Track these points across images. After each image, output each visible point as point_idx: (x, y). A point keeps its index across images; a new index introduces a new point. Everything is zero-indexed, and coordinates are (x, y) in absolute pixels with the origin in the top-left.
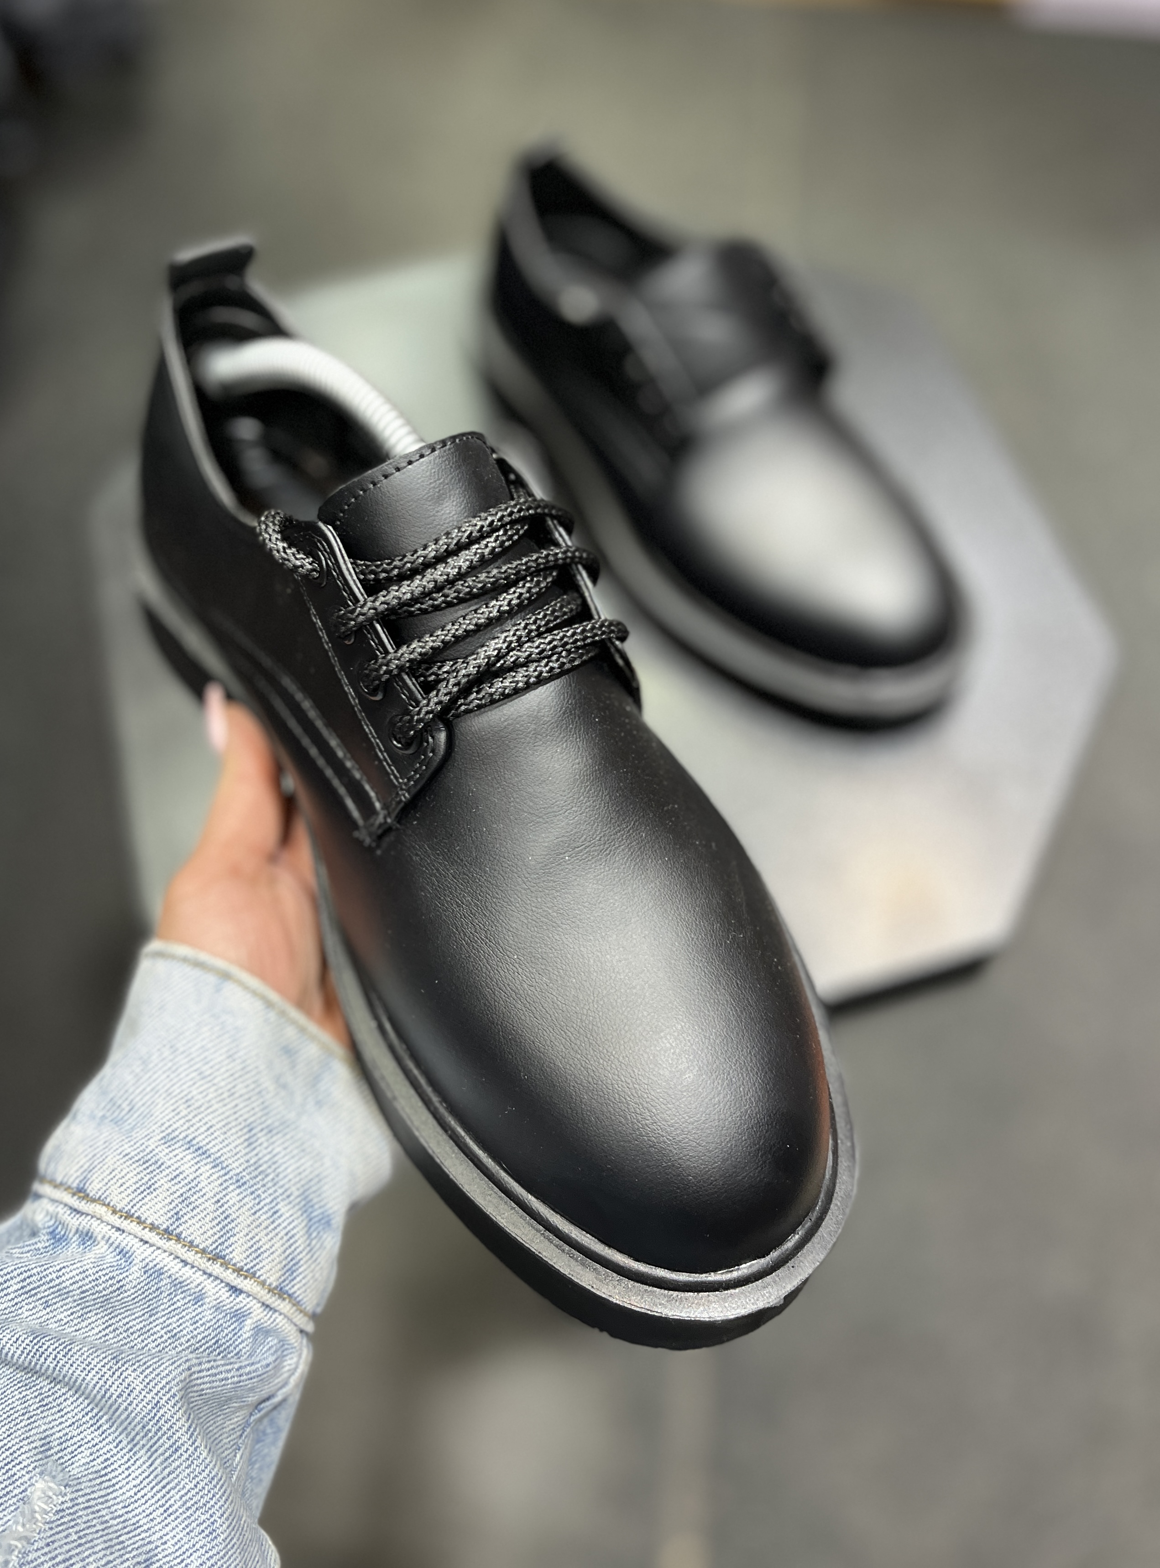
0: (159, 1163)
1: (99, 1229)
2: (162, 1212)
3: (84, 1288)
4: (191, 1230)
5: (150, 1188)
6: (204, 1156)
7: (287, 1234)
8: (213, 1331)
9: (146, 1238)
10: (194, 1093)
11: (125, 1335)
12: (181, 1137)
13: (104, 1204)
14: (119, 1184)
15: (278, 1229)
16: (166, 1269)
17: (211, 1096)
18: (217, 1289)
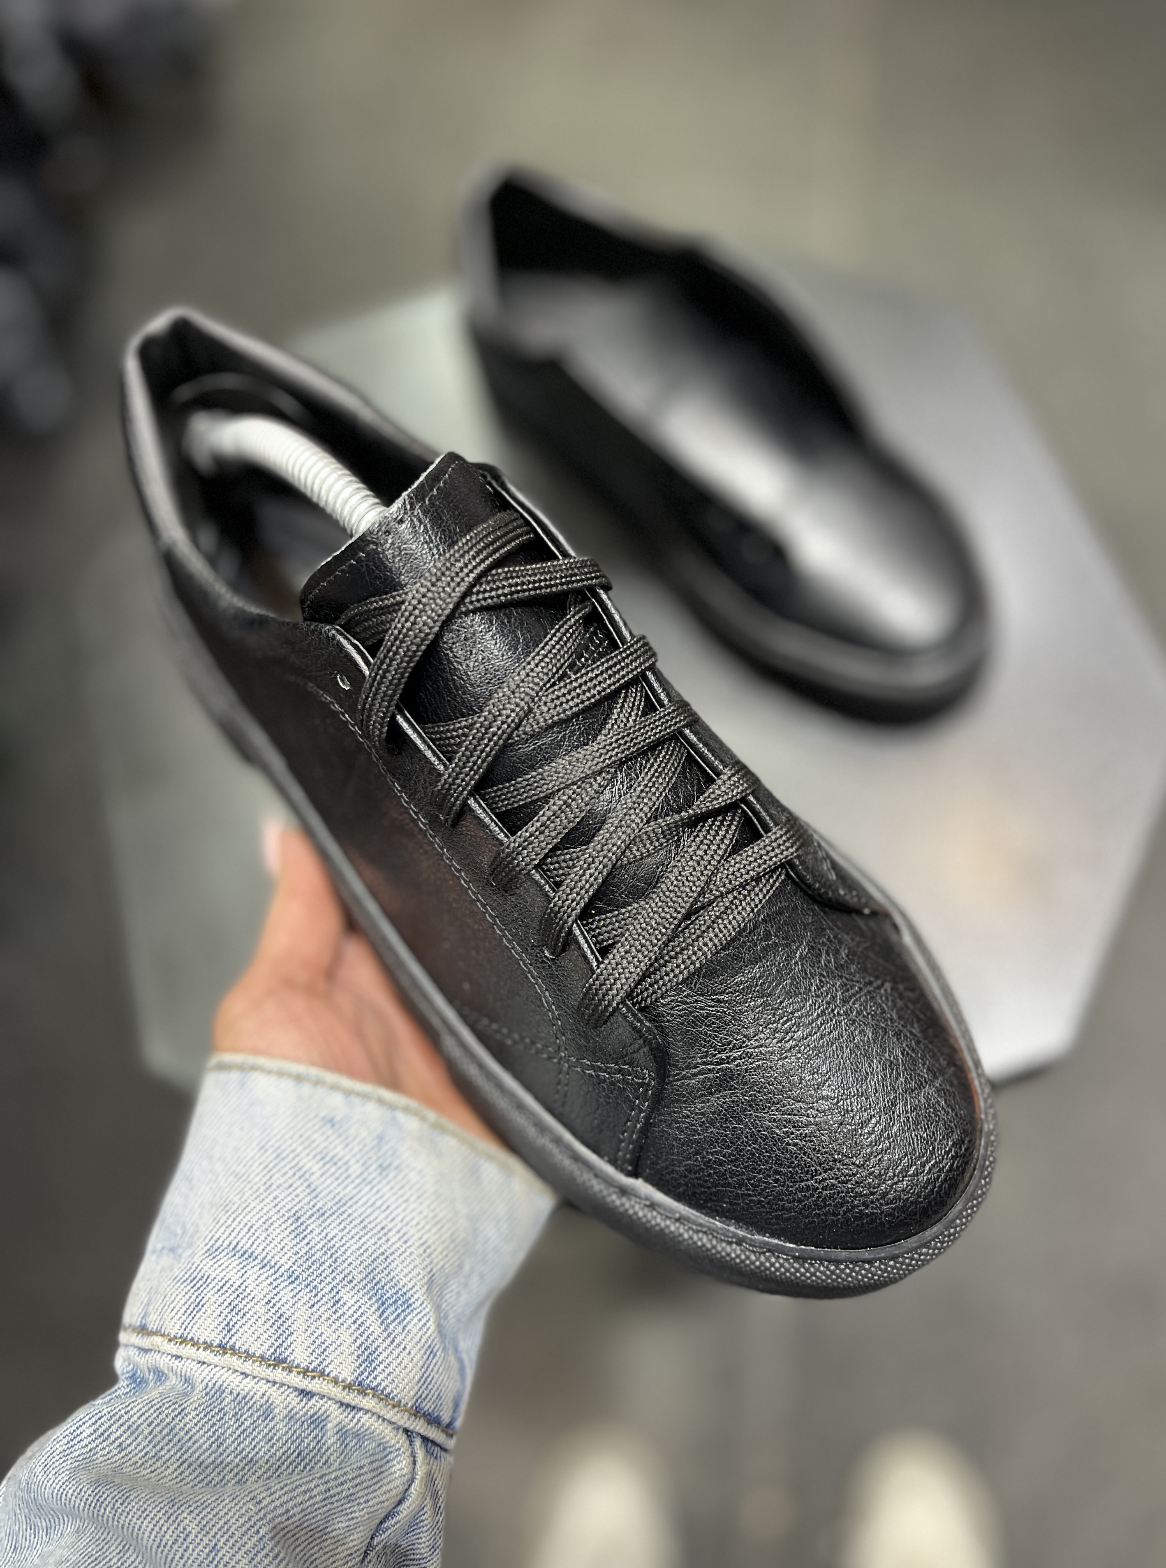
0: (205, 1277)
1: (163, 1362)
2: (212, 1328)
5: (199, 1305)
9: (202, 1359)
12: (224, 1245)
13: (161, 1335)
14: (170, 1309)
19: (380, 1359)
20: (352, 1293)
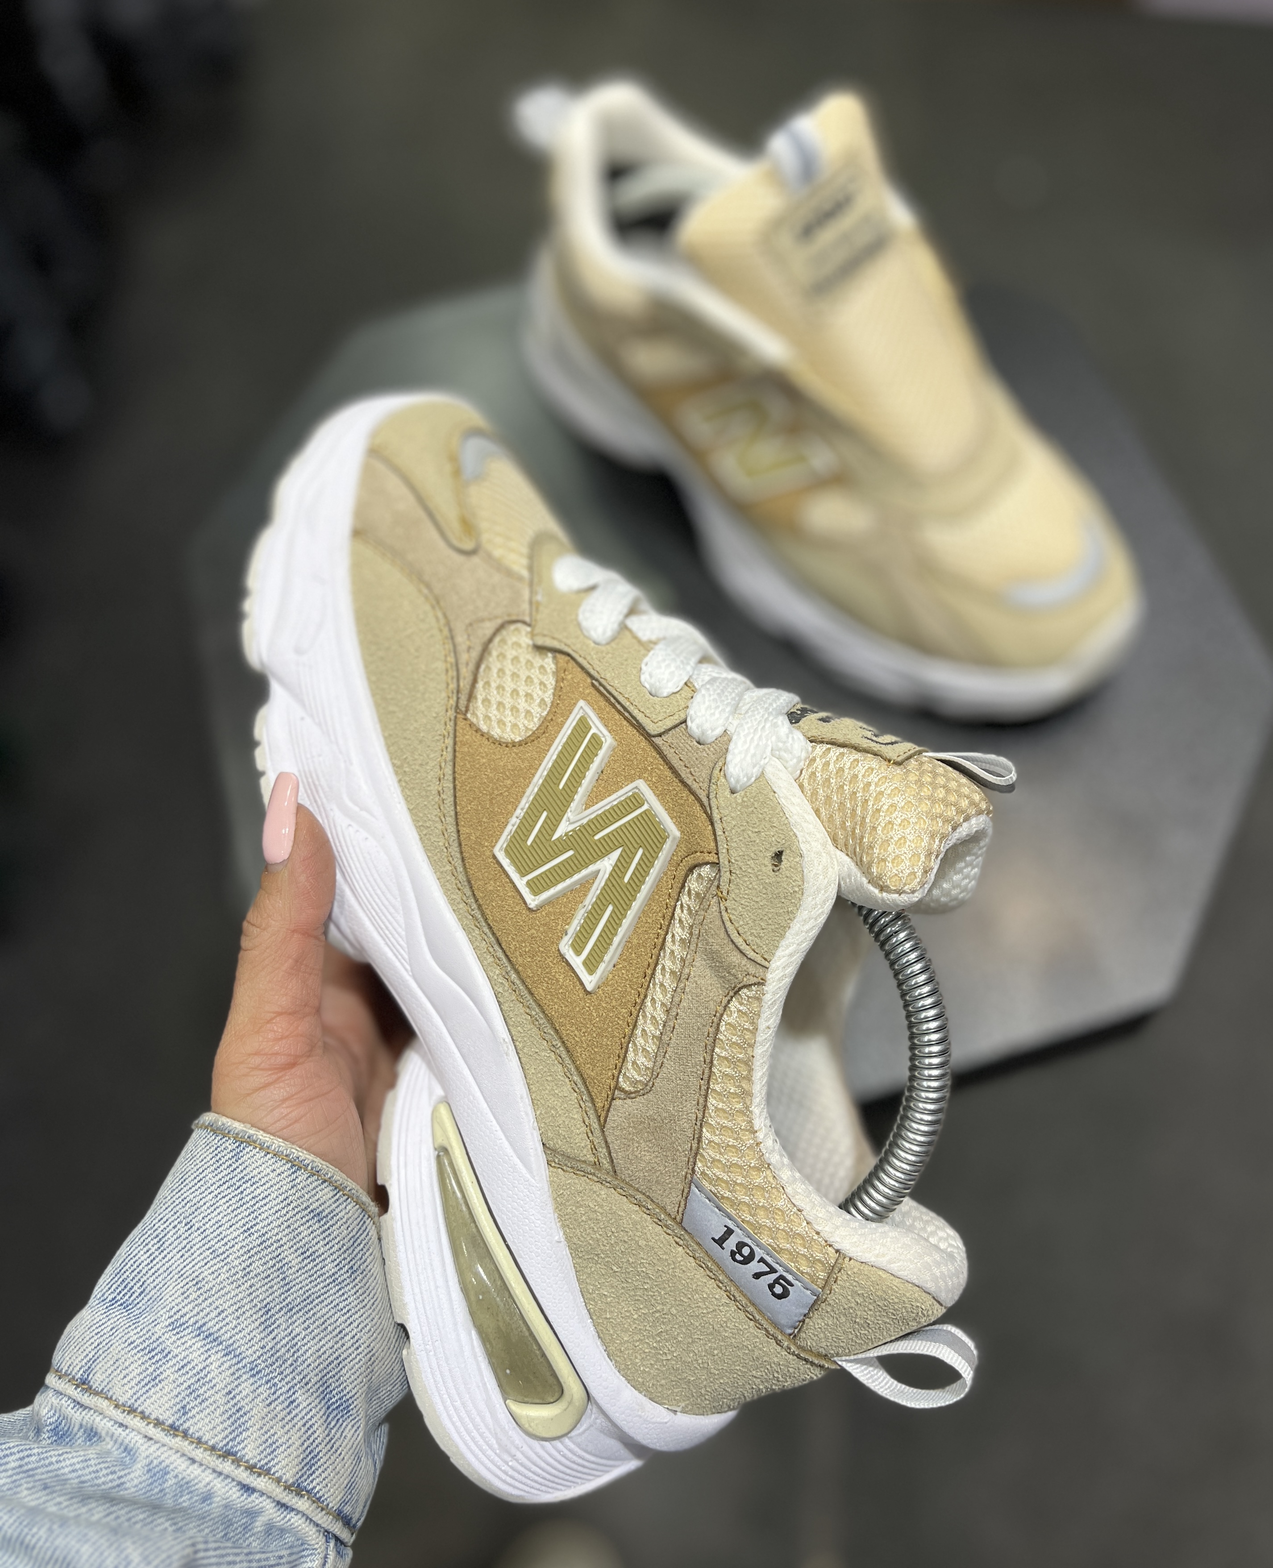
1: (103, 1425)
2: (167, 1406)
4: (200, 1425)
5: (155, 1380)
6: (215, 1344)
9: (150, 1435)
12: (189, 1323)
13: (107, 1398)
15: (295, 1421)
17: (224, 1276)
18: (227, 1488)
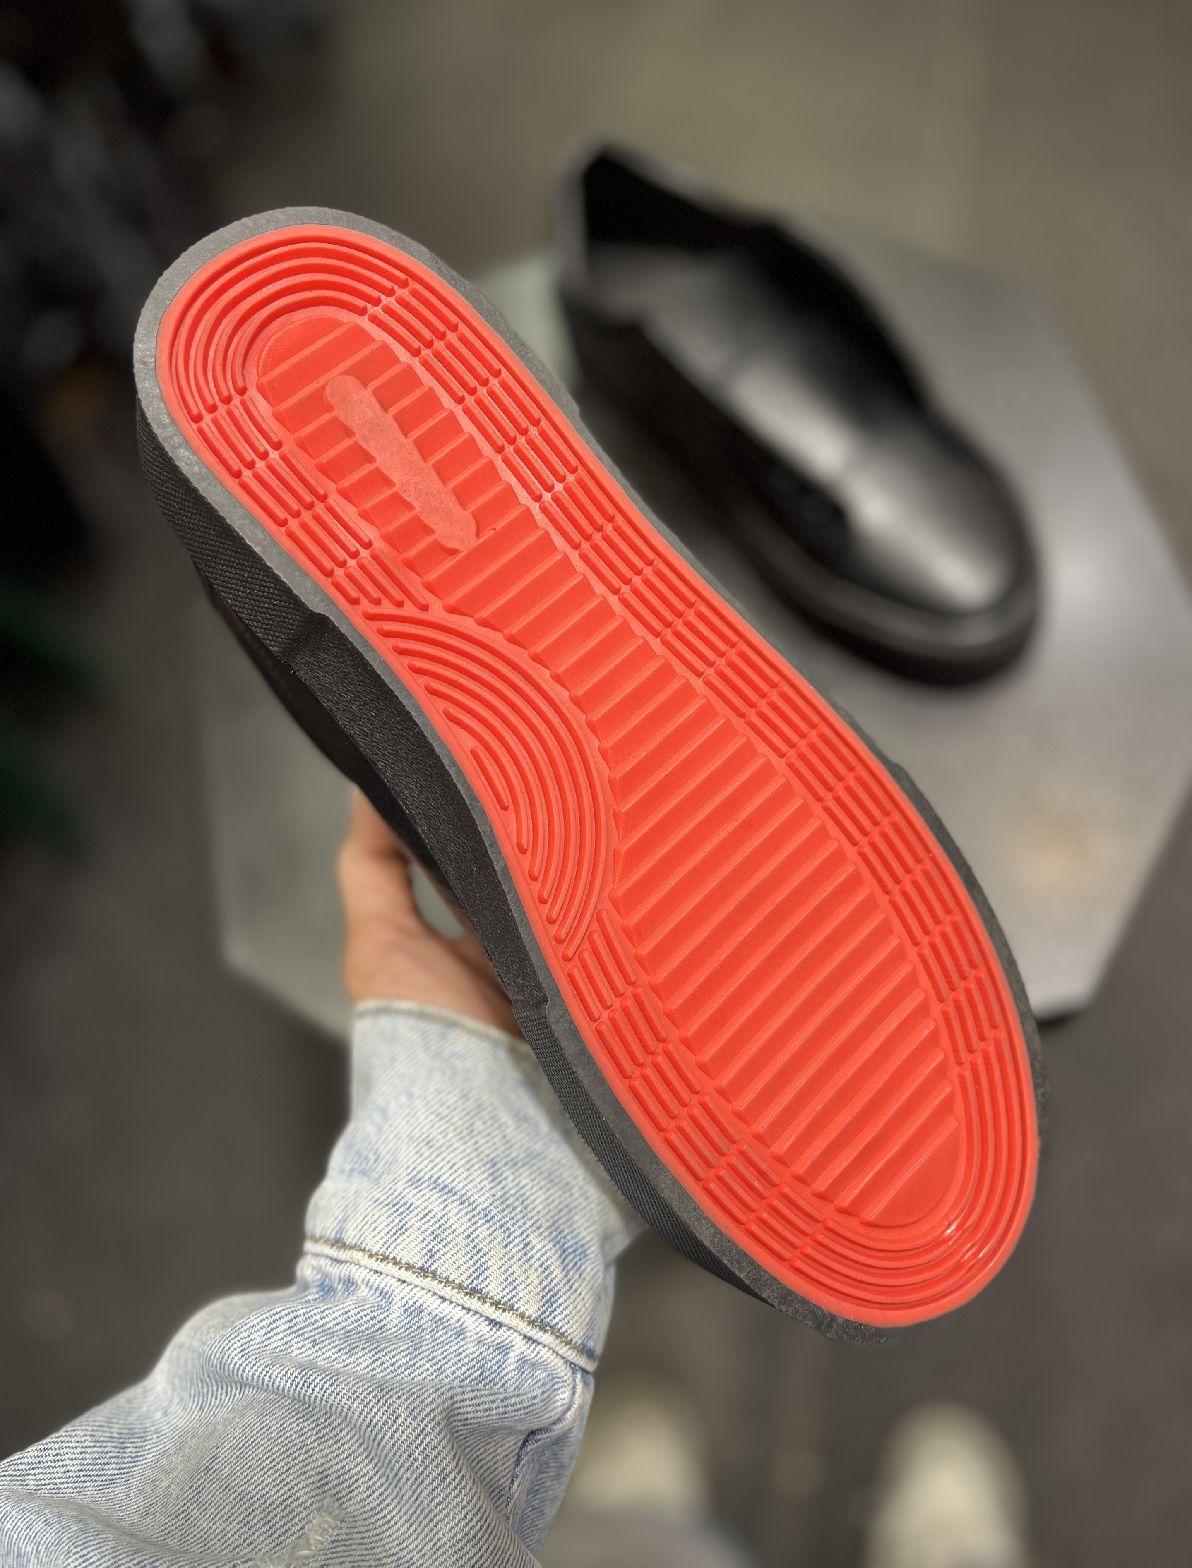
0: (408, 1204)
1: (359, 1274)
2: (415, 1251)
3: (348, 1329)
4: (446, 1266)
5: (402, 1229)
6: (451, 1194)
7: (541, 1266)
8: (477, 1363)
9: (403, 1278)
10: (435, 1134)
11: (392, 1368)
12: (426, 1177)
13: (361, 1250)
14: (371, 1229)
15: (532, 1261)
16: (425, 1305)
17: (451, 1135)
18: (477, 1323)
19: (560, 1301)
20: (540, 1238)
